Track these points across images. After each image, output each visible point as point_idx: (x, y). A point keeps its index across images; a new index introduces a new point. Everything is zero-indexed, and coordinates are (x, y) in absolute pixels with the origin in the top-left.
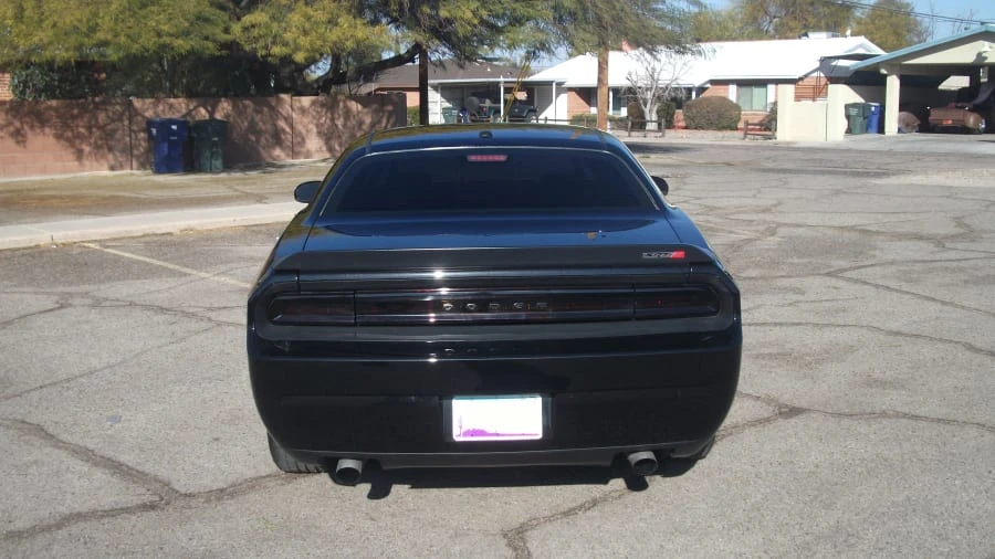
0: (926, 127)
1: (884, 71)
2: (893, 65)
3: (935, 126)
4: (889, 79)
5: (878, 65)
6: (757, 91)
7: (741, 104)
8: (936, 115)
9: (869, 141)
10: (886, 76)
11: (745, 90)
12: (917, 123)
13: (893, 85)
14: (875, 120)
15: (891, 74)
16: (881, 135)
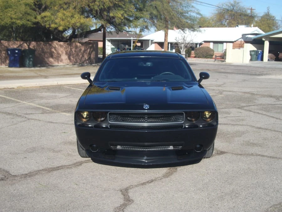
0: (277, 59)
1: (264, 39)
2: (267, 37)
4: (265, 42)
5: (262, 37)
6: (220, 45)
7: (214, 50)
8: (281, 55)
9: (257, 63)
10: (264, 41)
11: (216, 45)
12: (275, 57)
13: (267, 44)
14: (260, 56)
15: (266, 40)
16: (262, 62)
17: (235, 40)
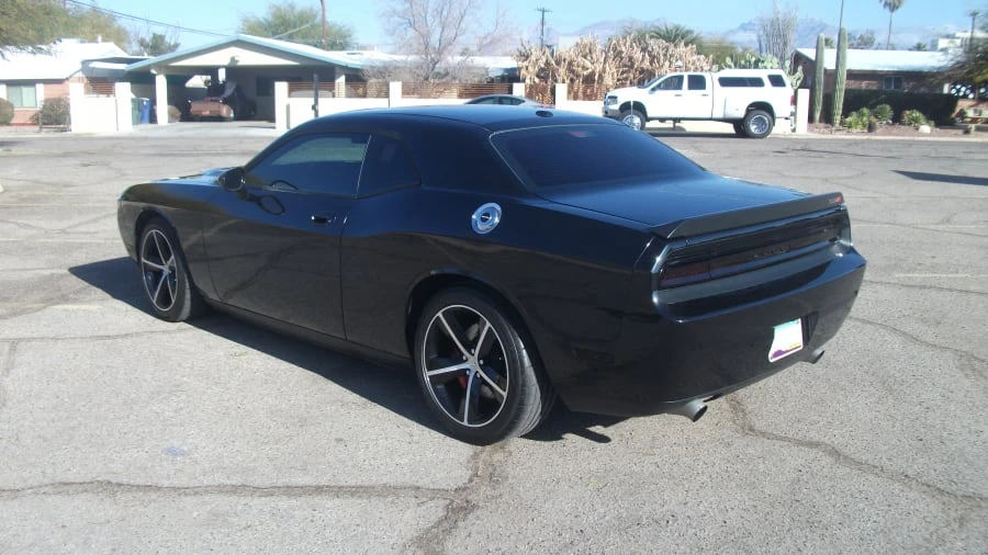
0: (187, 116)
1: (153, 72)
2: (161, 66)
3: (197, 116)
4: (157, 78)
5: (149, 67)
6: (25, 90)
7: (11, 101)
8: (196, 107)
9: (146, 129)
10: (155, 75)
11: (14, 89)
12: (179, 114)
13: (161, 84)
14: (147, 112)
15: (159, 74)
16: (154, 125)
17: (68, 76)
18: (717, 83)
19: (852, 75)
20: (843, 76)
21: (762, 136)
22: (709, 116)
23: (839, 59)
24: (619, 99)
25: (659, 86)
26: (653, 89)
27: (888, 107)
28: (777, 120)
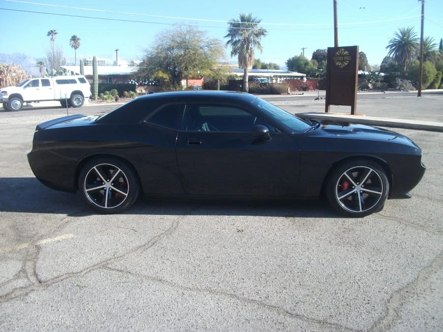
18: (56, 83)
19: (100, 77)
20: (97, 78)
21: (80, 106)
22: (53, 99)
23: (94, 71)
24: (8, 93)
25: (28, 85)
26: (25, 87)
27: (116, 90)
28: (85, 99)
